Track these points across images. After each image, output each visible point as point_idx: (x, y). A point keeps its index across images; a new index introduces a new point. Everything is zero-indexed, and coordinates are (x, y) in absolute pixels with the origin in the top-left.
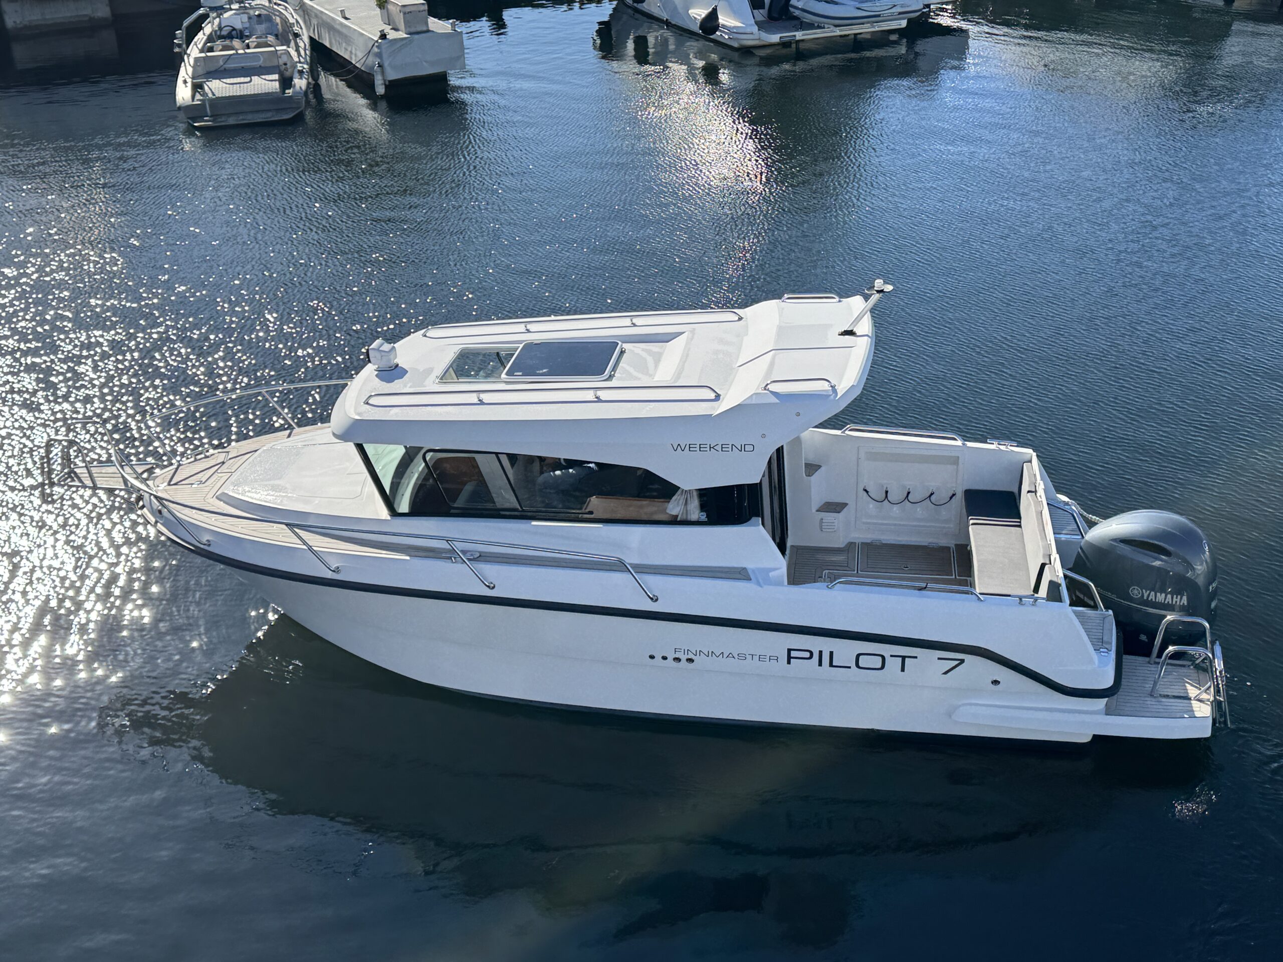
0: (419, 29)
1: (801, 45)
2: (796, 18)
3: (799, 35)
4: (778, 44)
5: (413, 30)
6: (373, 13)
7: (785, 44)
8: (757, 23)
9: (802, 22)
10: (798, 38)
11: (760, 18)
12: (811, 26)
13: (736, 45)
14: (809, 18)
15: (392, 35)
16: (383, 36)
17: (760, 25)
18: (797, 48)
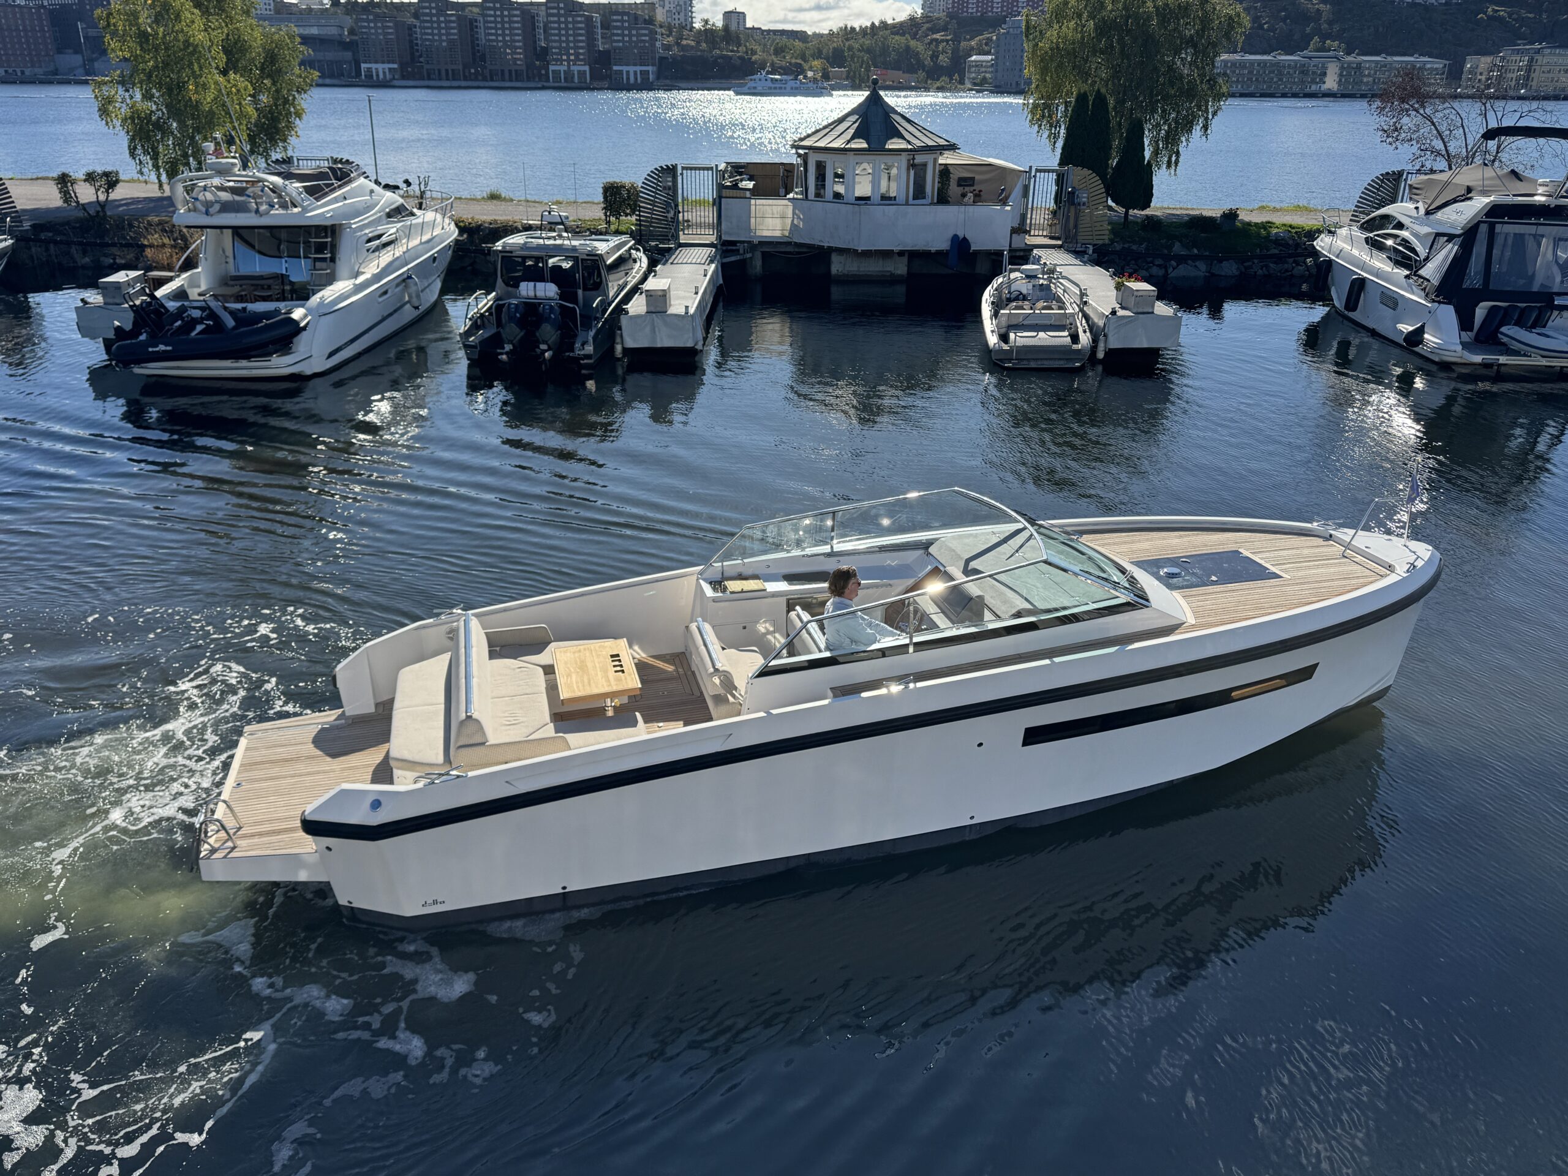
0: (1146, 310)
1: (1503, 369)
2: (1504, 344)
3: (1503, 359)
4: (1480, 364)
5: (1140, 310)
6: (1109, 294)
7: (1486, 365)
8: (1461, 343)
9: (1508, 349)
10: (1501, 362)
11: (1468, 340)
12: (1517, 353)
13: (1437, 359)
14: (1516, 346)
15: (1121, 313)
16: (1114, 313)
17: (1465, 345)
18: (1498, 371)
